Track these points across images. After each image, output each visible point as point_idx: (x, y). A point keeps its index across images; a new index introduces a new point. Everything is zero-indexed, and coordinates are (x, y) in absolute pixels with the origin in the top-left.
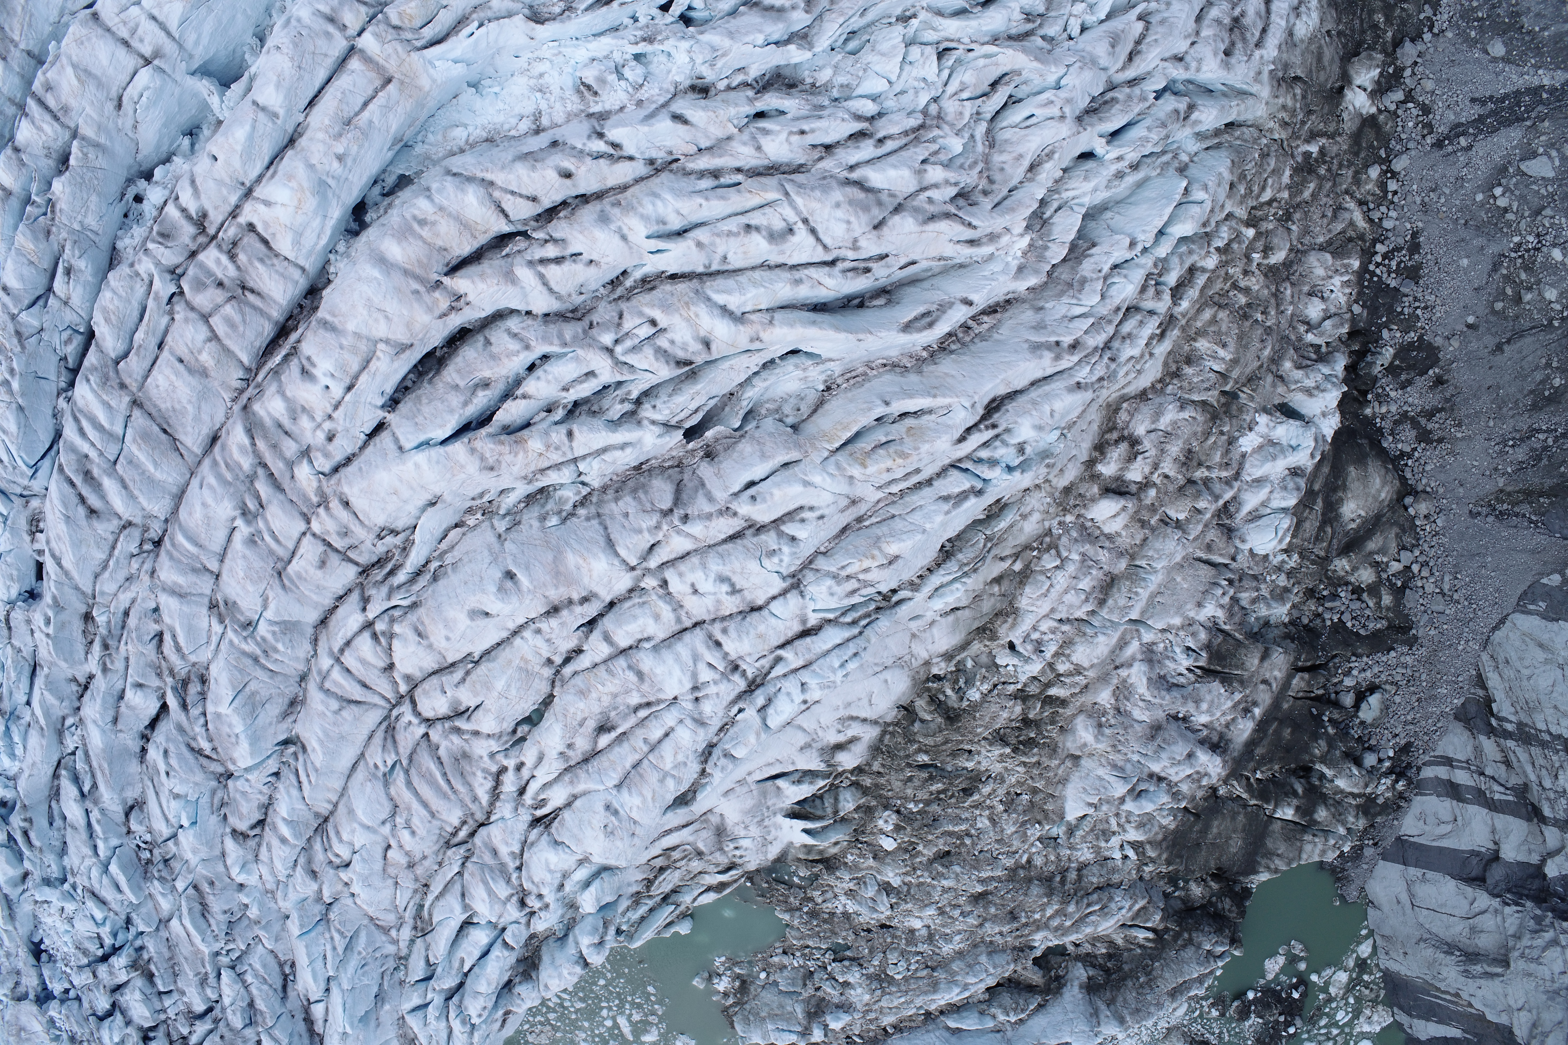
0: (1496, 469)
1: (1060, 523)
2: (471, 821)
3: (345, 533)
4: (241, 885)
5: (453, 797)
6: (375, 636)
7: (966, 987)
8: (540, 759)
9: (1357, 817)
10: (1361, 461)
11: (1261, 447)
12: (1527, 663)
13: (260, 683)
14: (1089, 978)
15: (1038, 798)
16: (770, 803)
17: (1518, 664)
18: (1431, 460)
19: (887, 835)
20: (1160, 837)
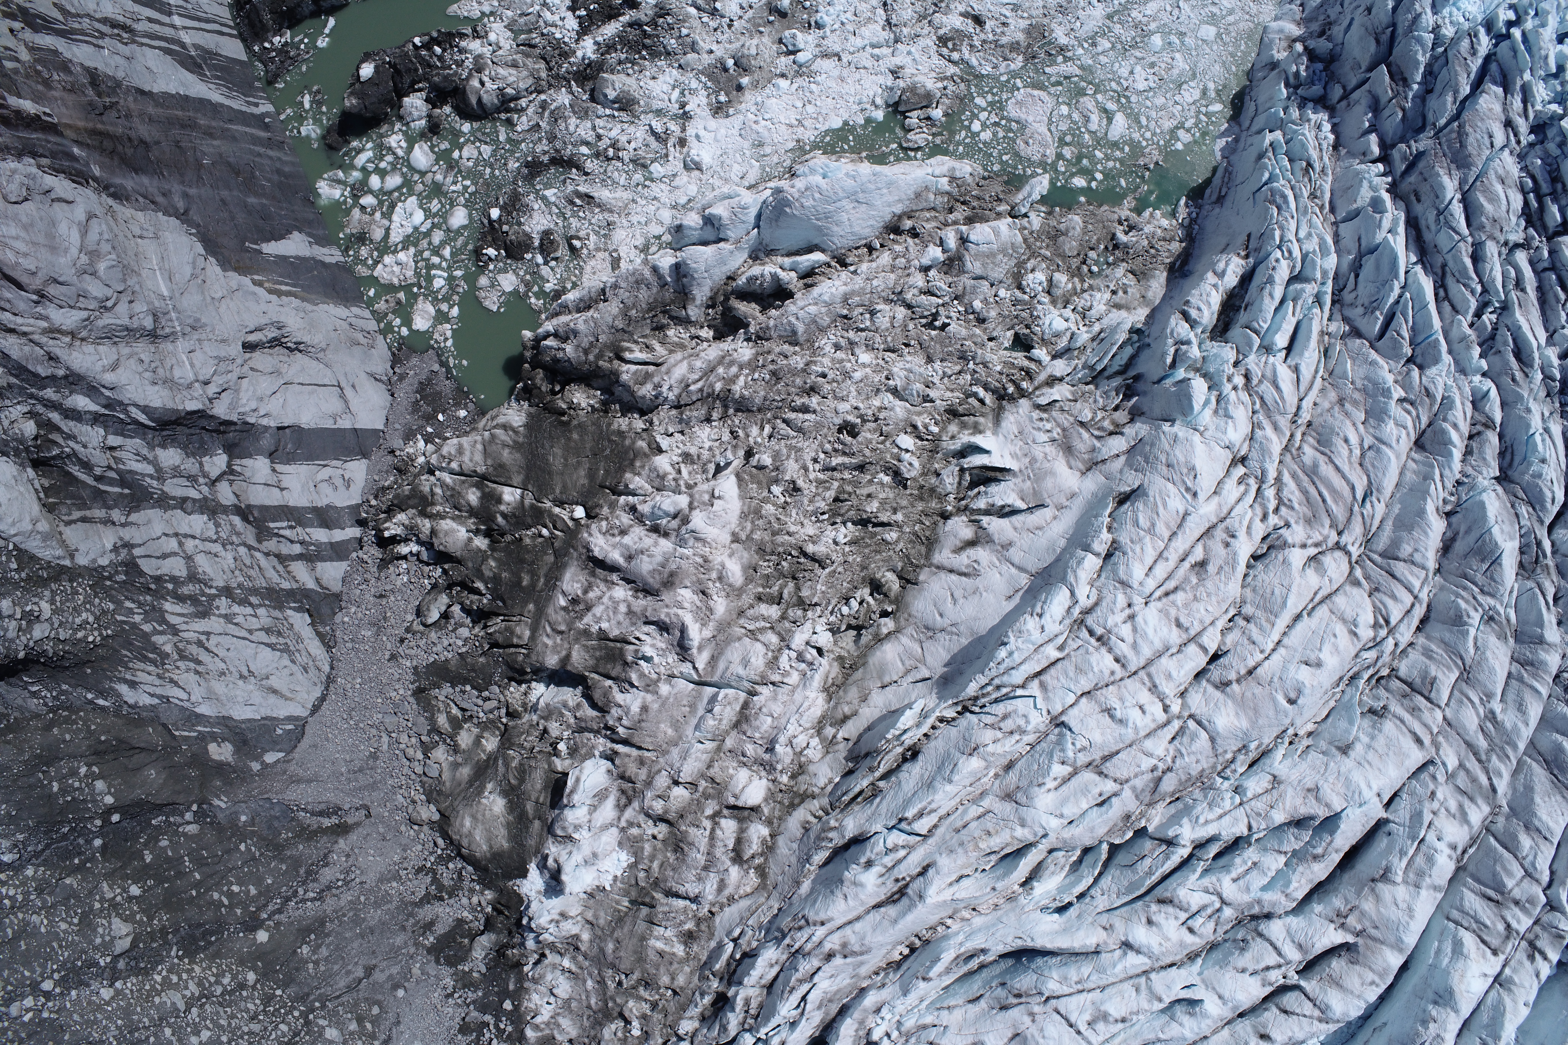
2: (1294, 451)
3: (1415, 711)
4: (1484, 374)
5: (1315, 478)
6: (1387, 623)
7: (816, 301)
8: (1249, 528)
9: (433, 494)
10: (497, 855)
12: (286, 672)
13: (1478, 569)
14: (685, 307)
15: (763, 494)
16: (1028, 483)
17: (295, 669)
18: (416, 854)
19: (907, 451)
20: (638, 464)
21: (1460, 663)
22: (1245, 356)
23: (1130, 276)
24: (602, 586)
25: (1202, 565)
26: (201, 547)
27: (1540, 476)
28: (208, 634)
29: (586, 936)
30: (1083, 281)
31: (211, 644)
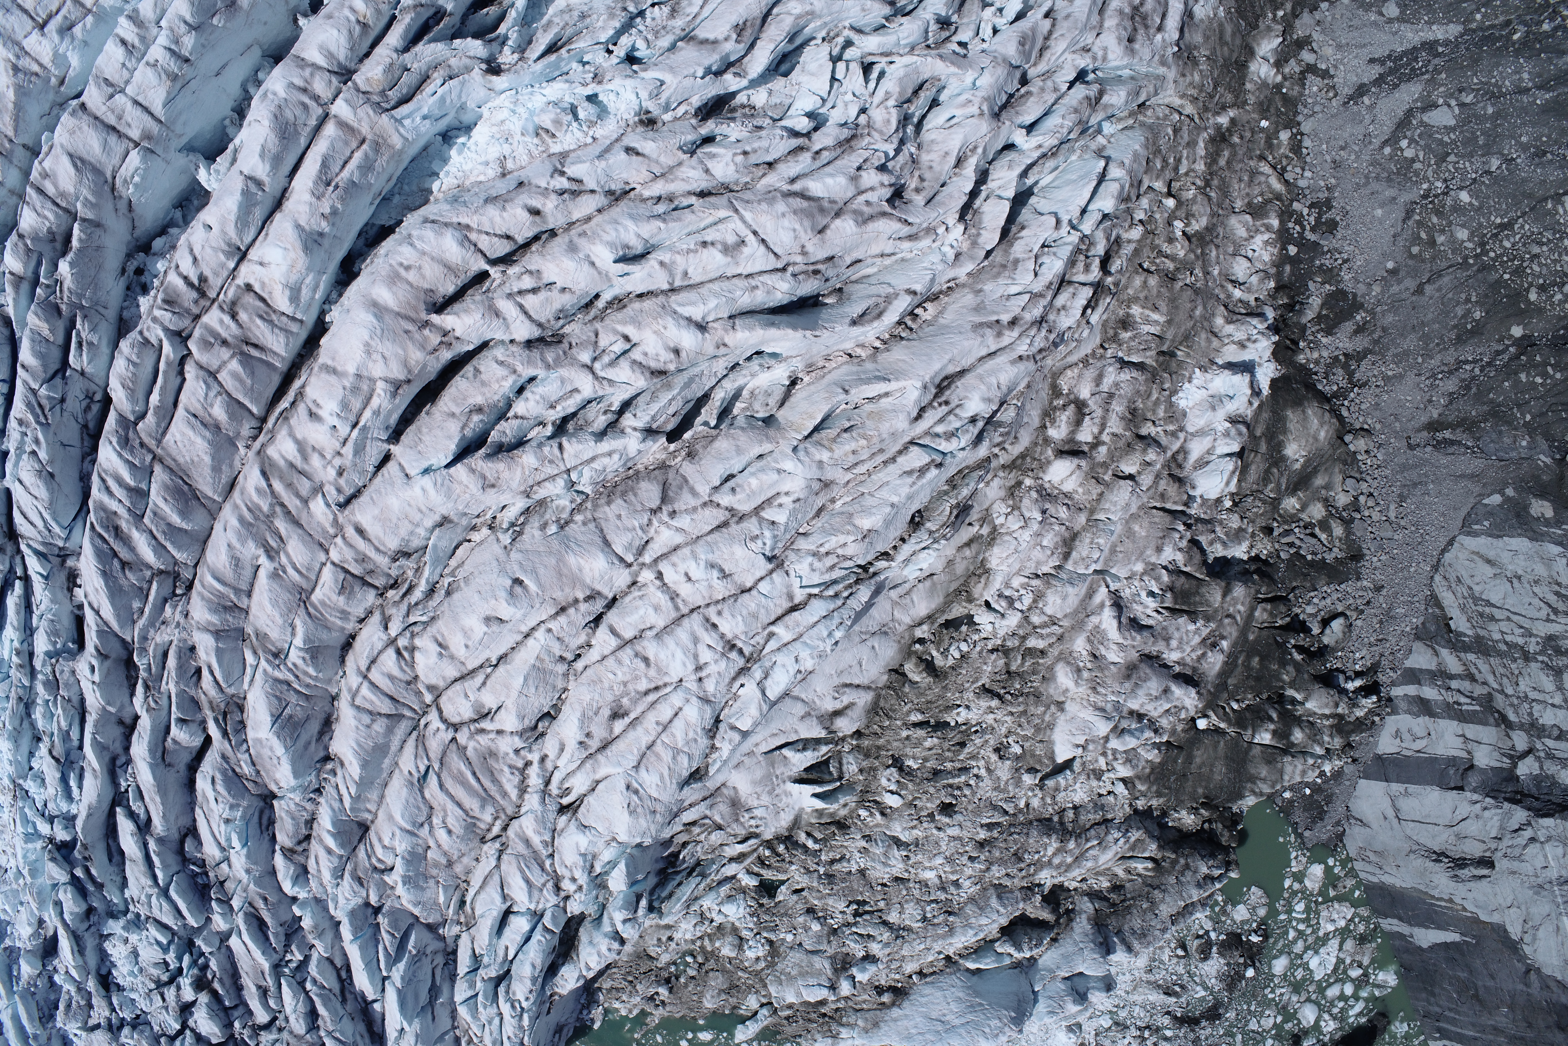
2: (502, 816)
3: (362, 561)
4: (294, 898)
5: (483, 795)
6: (398, 652)
7: (980, 929)
8: (561, 750)
9: (1331, 736)
10: (1298, 404)
12: (1477, 579)
13: (295, 708)
14: (1096, 910)
15: (1028, 745)
16: (778, 772)
17: (1469, 582)
18: (1366, 399)
19: (892, 792)
20: (1148, 770)
21: (311, 610)
22: (557, 906)
23: (653, 954)
24: (1188, 660)
25: (616, 716)
26: (1547, 697)
27: (232, 807)
28: (1548, 620)
29: (1219, 321)
30: (702, 948)
31: (1546, 610)
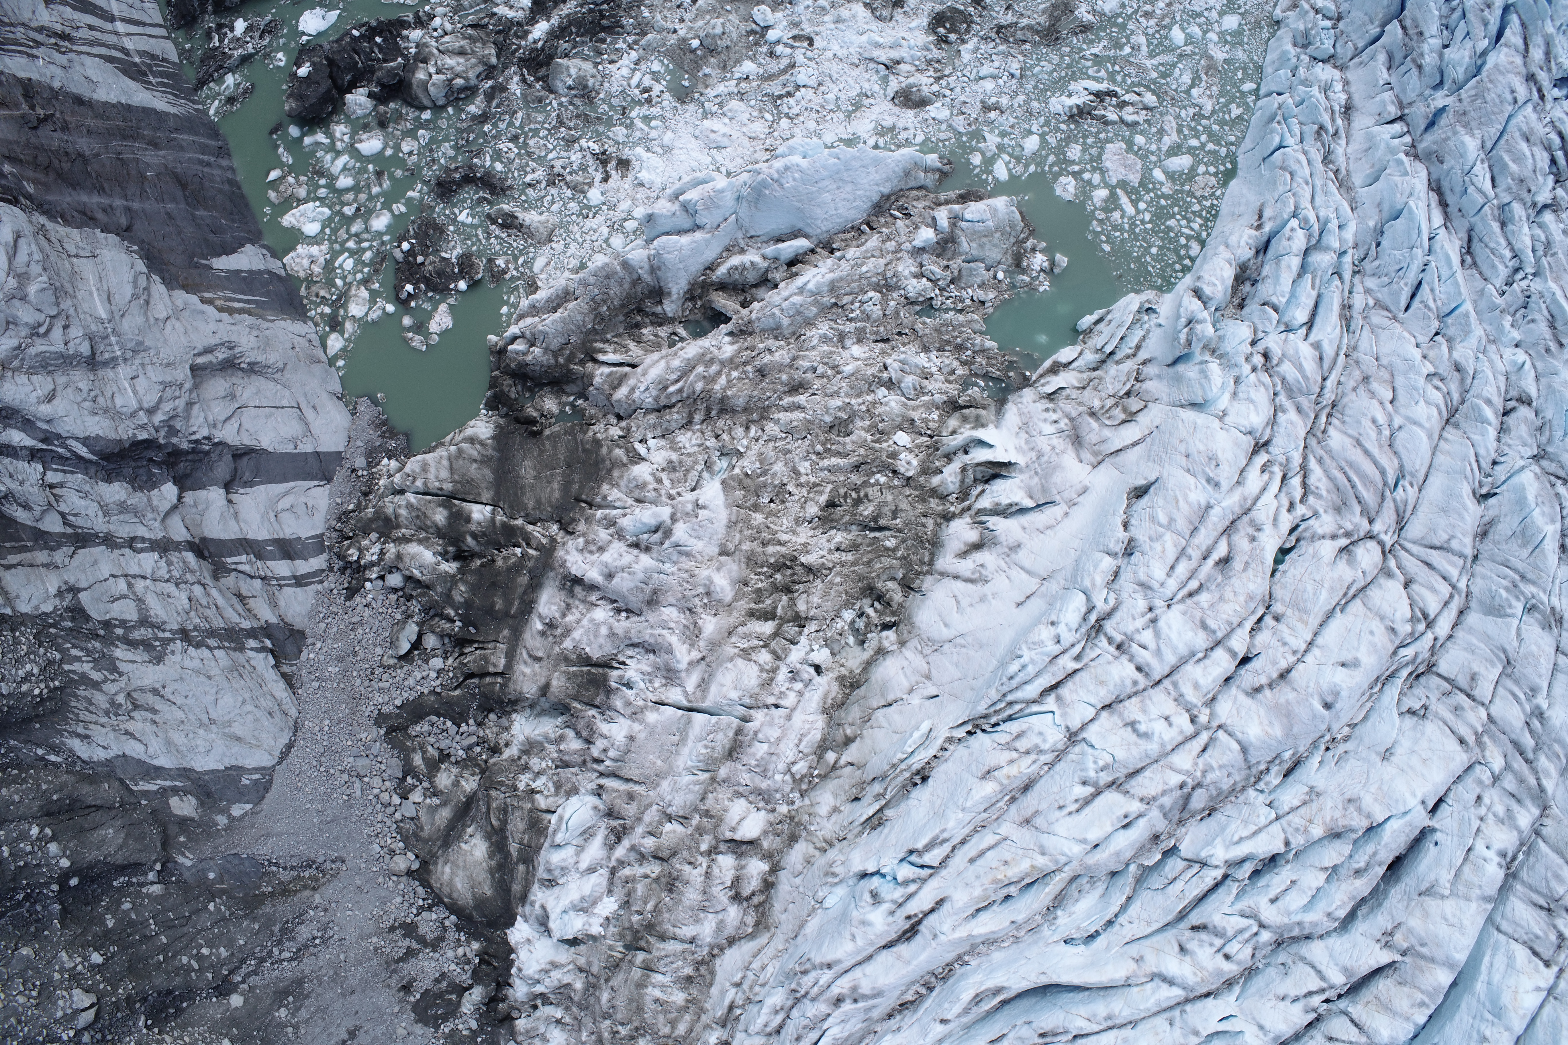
0: (326, 910)
1: (793, 803)
2: (1319, 434)
3: (1457, 709)
4: (1517, 346)
5: (1343, 464)
6: (1425, 616)
7: (801, 290)
8: (1275, 519)
9: (397, 516)
10: (480, 903)
11: (594, 903)
12: (250, 718)
13: (1519, 556)
14: (661, 303)
15: (752, 502)
16: (1036, 480)
17: (259, 714)
18: (397, 906)
19: (904, 448)
20: (615, 474)
21: (1502, 656)
24: (582, 608)
25: (1225, 561)
26: (153, 588)
28: (163, 681)
29: (579, 985)
31: (167, 693)
